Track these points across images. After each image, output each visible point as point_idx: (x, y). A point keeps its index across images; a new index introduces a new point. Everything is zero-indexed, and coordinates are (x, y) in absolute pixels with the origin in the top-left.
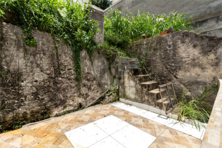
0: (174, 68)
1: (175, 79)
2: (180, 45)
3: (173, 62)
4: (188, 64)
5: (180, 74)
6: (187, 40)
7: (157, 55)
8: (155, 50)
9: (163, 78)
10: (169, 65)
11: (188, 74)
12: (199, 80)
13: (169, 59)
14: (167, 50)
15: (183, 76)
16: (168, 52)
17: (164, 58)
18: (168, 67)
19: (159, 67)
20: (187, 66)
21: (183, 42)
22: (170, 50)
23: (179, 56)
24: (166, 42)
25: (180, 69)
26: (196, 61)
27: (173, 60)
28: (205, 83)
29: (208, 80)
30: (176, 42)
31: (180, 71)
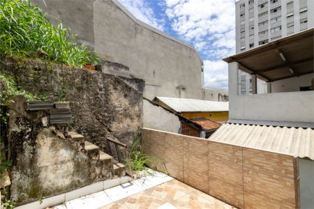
0: (107, 119)
1: (109, 133)
2: (113, 91)
3: (105, 111)
4: (121, 114)
5: (115, 126)
6: (119, 87)
7: (83, 99)
8: (79, 89)
9: (94, 134)
10: (101, 115)
11: (121, 125)
12: (129, 130)
13: (100, 107)
14: (98, 94)
15: (117, 128)
16: (99, 96)
17: (94, 105)
18: (100, 117)
19: (88, 117)
20: (120, 116)
21: (115, 89)
22: (101, 95)
23: (112, 104)
24: (96, 82)
25: (114, 120)
26: (127, 112)
27: (105, 109)
28: (133, 133)
29: (135, 130)
30: (108, 86)
31: (114, 123)
